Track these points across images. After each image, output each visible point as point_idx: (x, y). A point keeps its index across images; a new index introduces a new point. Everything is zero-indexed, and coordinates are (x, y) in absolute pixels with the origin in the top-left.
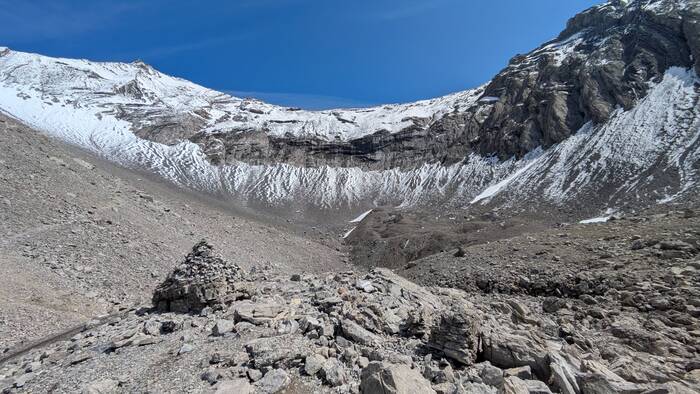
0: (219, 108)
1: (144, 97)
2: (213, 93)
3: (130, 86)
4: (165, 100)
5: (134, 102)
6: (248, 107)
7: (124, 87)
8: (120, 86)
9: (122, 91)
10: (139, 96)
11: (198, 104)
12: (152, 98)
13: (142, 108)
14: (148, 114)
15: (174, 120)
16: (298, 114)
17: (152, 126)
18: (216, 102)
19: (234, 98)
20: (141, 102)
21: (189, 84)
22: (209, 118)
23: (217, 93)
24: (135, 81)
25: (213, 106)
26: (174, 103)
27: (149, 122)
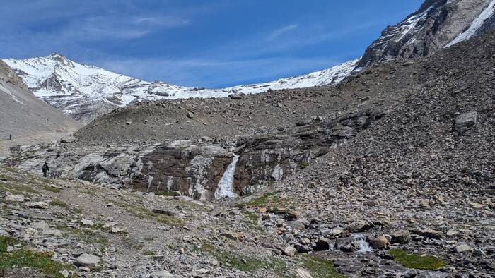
0: (129, 93)
1: (63, 89)
2: (123, 79)
3: (51, 79)
4: (80, 89)
5: (56, 94)
6: (155, 90)
7: (46, 81)
8: (43, 81)
9: (44, 85)
10: (59, 89)
11: (110, 91)
12: (70, 89)
13: (62, 99)
14: (68, 104)
15: (91, 107)
16: (201, 94)
18: (126, 87)
19: (142, 82)
20: (61, 94)
21: (101, 72)
22: (120, 104)
23: (127, 78)
24: (54, 74)
25: (124, 92)
26: (88, 91)
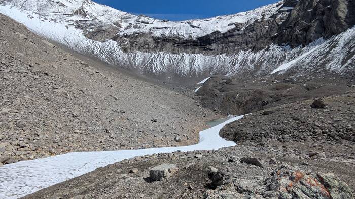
0: (126, 21)
1: (87, 16)
2: (122, 13)
3: (80, 10)
4: (98, 17)
5: (83, 19)
6: (141, 20)
7: (77, 11)
8: (75, 10)
9: (76, 13)
10: (85, 16)
11: (115, 19)
12: (91, 16)
13: (87, 22)
14: (90, 25)
15: (104, 28)
16: (168, 24)
17: (93, 32)
18: (124, 18)
19: (133, 15)
20: (86, 19)
21: (110, 8)
22: (121, 27)
23: (124, 13)
24: (82, 7)
25: (123, 20)
26: (103, 19)
27: (91, 30)
